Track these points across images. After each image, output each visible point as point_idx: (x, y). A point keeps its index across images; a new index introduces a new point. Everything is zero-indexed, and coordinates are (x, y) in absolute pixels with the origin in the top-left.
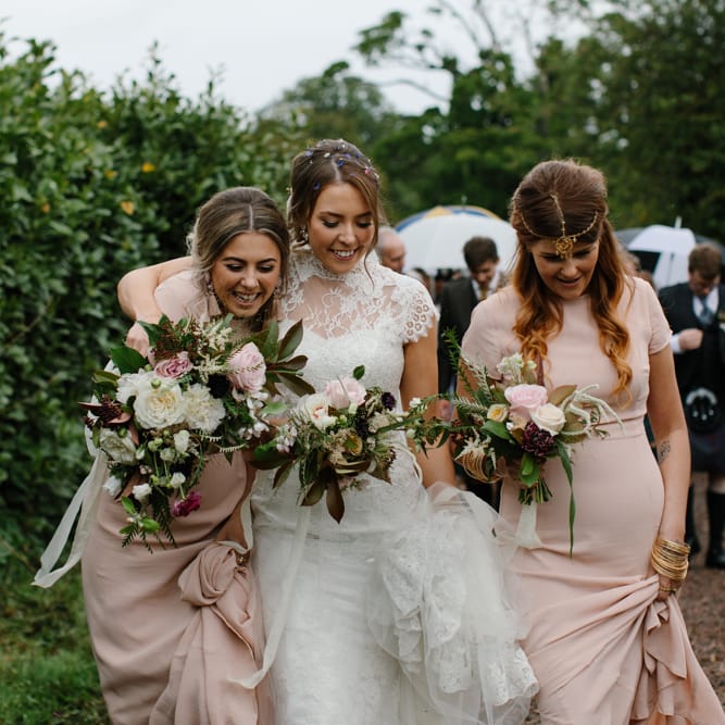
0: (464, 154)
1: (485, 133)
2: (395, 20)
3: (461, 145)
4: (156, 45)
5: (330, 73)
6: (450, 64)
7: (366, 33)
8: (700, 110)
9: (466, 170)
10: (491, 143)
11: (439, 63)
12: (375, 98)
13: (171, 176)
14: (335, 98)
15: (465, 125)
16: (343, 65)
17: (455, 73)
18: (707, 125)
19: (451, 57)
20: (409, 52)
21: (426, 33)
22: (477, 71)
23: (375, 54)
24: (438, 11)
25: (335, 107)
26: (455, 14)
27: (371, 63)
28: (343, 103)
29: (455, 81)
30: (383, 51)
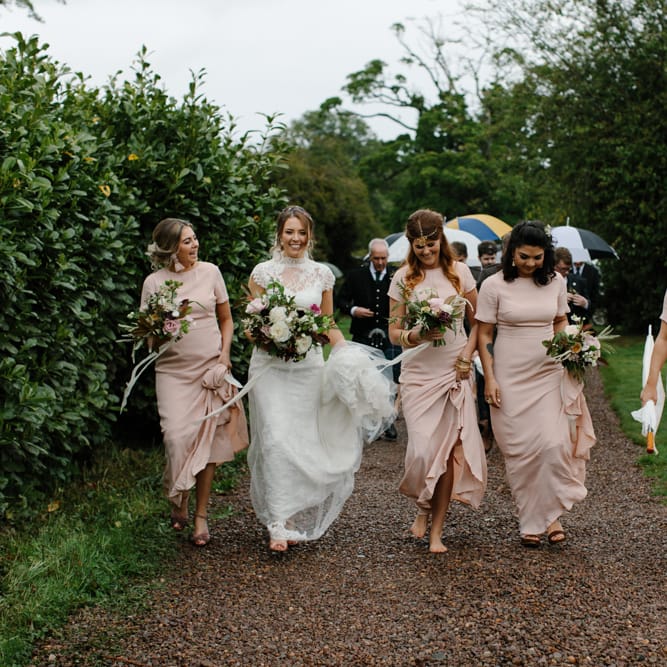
0: (427, 171)
1: (442, 155)
2: (377, 67)
3: (425, 164)
4: (144, 50)
5: (326, 106)
6: (417, 102)
7: (354, 76)
8: (609, 135)
9: (428, 183)
10: (448, 162)
11: (409, 101)
12: (362, 128)
13: (153, 165)
14: (332, 127)
15: (428, 149)
16: (336, 101)
17: (421, 109)
18: (614, 147)
19: (418, 96)
20: (387, 92)
21: (399, 77)
22: (438, 108)
23: (361, 93)
24: (409, 61)
25: (331, 135)
26: (422, 64)
27: (358, 99)
28: (337, 131)
29: (421, 115)
30: (367, 91)
